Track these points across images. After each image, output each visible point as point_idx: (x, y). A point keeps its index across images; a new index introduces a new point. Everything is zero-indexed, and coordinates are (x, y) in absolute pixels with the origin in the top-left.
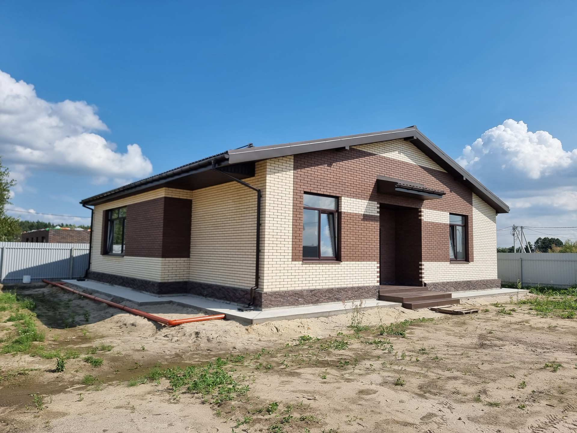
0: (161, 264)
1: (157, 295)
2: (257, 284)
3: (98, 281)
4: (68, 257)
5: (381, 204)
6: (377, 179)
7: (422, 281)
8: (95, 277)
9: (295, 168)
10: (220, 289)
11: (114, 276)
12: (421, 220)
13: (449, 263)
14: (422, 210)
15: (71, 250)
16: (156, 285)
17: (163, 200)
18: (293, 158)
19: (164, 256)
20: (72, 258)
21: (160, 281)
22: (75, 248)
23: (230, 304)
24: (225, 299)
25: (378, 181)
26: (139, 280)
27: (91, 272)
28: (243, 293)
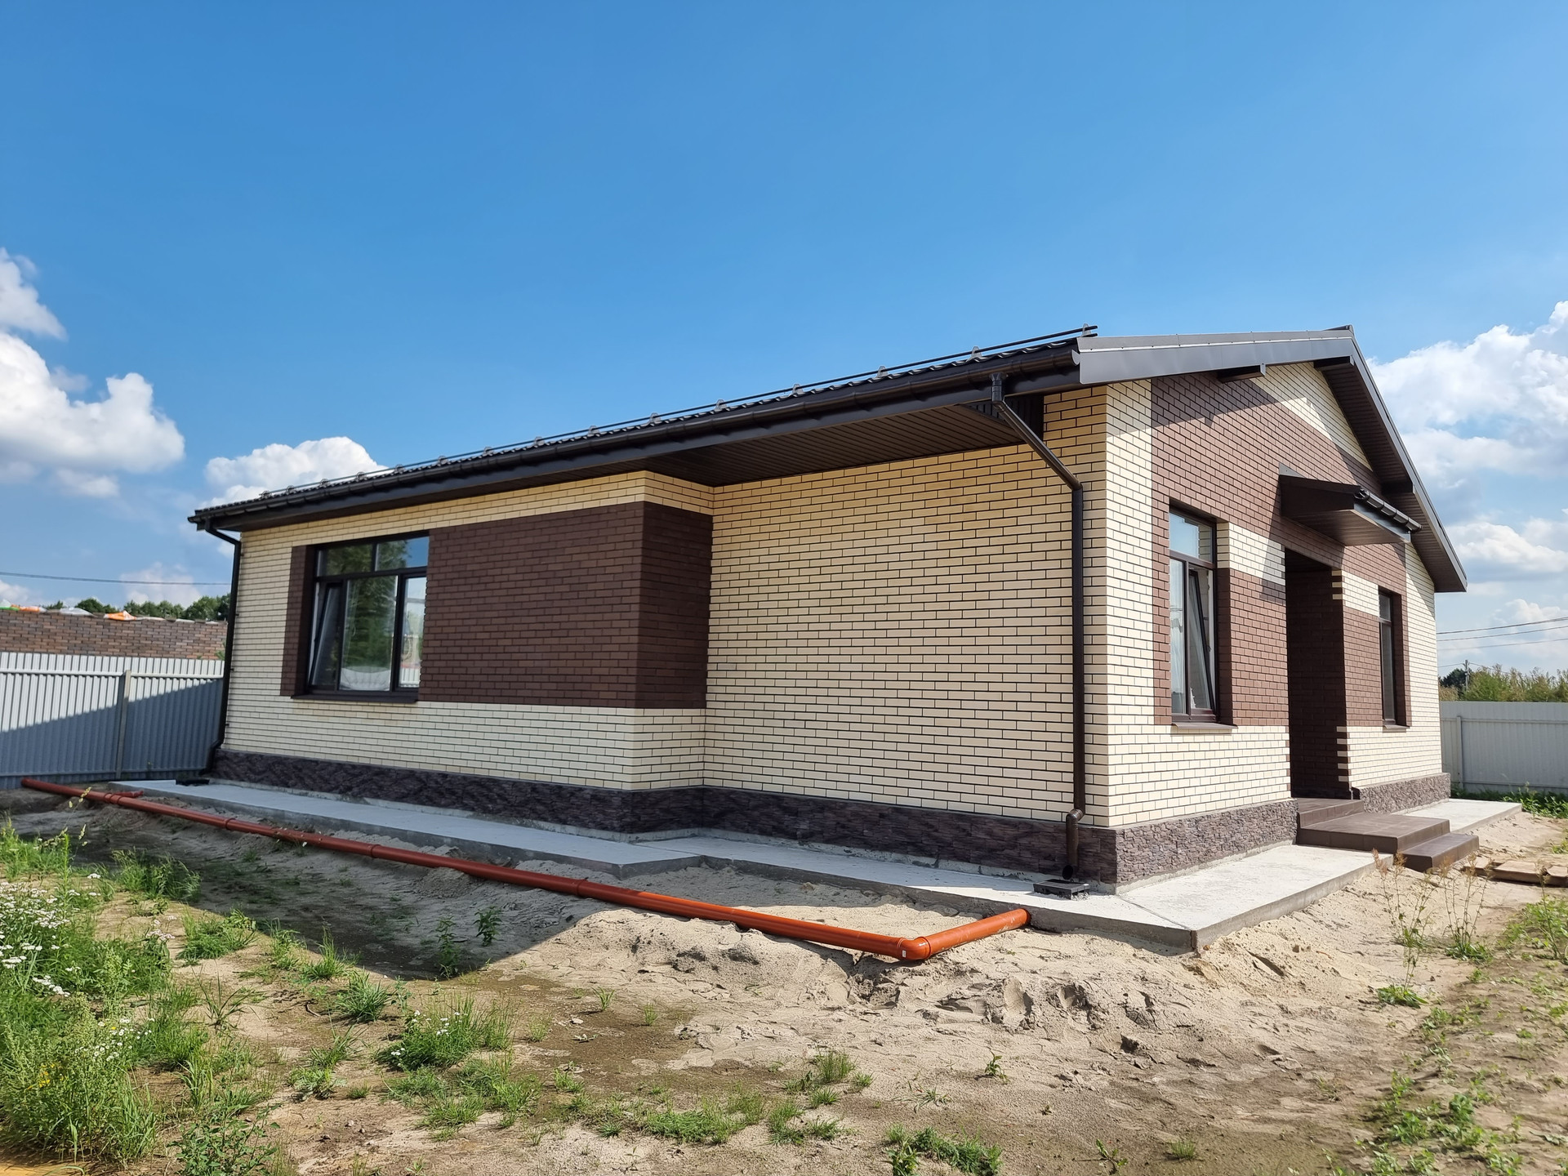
0: (631, 729)
1: (625, 836)
2: (1080, 801)
3: (273, 784)
4: (109, 704)
5: (1287, 551)
6: (1280, 476)
7: (1347, 784)
8: (259, 773)
9: (1155, 422)
10: (882, 816)
11: (368, 768)
12: (1340, 603)
13: (1380, 729)
14: (1344, 573)
15: (123, 678)
16: (616, 801)
17: (640, 512)
18: (1149, 386)
19: (641, 703)
20: (125, 706)
21: (627, 787)
22: (134, 673)
23: (936, 866)
24: (910, 848)
25: (1283, 480)
26: (515, 784)
27: (236, 755)
28: (1011, 832)
